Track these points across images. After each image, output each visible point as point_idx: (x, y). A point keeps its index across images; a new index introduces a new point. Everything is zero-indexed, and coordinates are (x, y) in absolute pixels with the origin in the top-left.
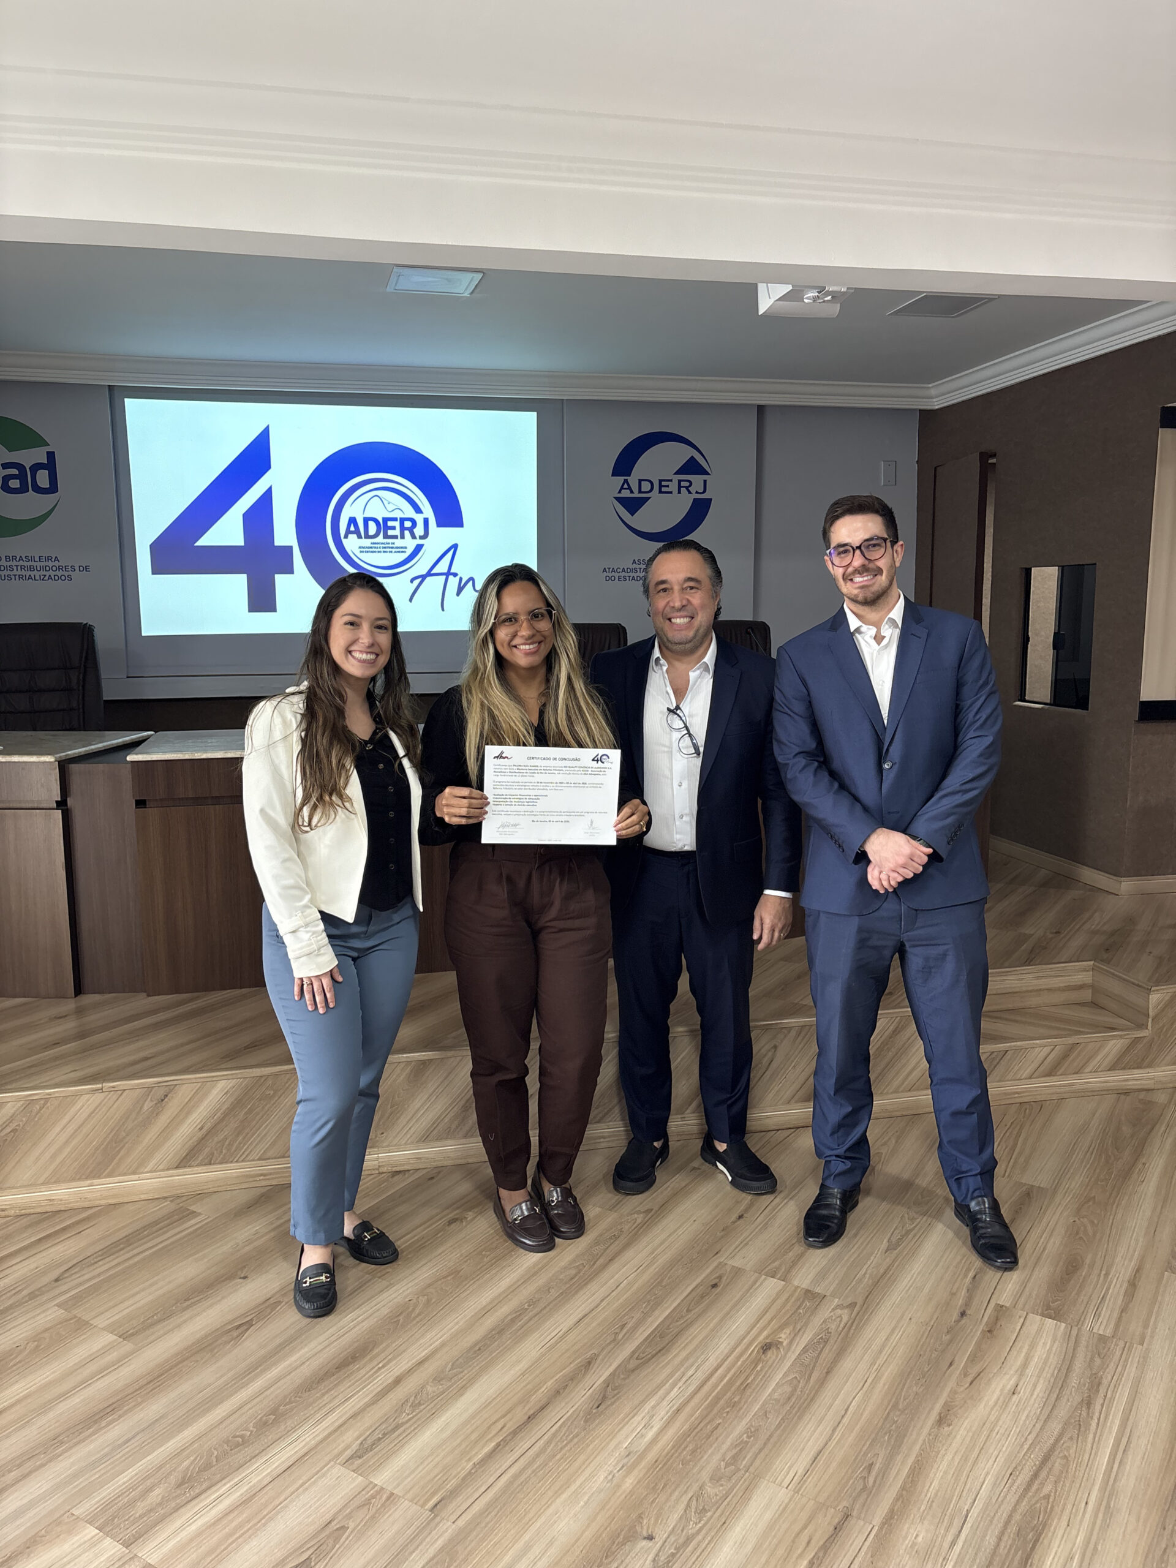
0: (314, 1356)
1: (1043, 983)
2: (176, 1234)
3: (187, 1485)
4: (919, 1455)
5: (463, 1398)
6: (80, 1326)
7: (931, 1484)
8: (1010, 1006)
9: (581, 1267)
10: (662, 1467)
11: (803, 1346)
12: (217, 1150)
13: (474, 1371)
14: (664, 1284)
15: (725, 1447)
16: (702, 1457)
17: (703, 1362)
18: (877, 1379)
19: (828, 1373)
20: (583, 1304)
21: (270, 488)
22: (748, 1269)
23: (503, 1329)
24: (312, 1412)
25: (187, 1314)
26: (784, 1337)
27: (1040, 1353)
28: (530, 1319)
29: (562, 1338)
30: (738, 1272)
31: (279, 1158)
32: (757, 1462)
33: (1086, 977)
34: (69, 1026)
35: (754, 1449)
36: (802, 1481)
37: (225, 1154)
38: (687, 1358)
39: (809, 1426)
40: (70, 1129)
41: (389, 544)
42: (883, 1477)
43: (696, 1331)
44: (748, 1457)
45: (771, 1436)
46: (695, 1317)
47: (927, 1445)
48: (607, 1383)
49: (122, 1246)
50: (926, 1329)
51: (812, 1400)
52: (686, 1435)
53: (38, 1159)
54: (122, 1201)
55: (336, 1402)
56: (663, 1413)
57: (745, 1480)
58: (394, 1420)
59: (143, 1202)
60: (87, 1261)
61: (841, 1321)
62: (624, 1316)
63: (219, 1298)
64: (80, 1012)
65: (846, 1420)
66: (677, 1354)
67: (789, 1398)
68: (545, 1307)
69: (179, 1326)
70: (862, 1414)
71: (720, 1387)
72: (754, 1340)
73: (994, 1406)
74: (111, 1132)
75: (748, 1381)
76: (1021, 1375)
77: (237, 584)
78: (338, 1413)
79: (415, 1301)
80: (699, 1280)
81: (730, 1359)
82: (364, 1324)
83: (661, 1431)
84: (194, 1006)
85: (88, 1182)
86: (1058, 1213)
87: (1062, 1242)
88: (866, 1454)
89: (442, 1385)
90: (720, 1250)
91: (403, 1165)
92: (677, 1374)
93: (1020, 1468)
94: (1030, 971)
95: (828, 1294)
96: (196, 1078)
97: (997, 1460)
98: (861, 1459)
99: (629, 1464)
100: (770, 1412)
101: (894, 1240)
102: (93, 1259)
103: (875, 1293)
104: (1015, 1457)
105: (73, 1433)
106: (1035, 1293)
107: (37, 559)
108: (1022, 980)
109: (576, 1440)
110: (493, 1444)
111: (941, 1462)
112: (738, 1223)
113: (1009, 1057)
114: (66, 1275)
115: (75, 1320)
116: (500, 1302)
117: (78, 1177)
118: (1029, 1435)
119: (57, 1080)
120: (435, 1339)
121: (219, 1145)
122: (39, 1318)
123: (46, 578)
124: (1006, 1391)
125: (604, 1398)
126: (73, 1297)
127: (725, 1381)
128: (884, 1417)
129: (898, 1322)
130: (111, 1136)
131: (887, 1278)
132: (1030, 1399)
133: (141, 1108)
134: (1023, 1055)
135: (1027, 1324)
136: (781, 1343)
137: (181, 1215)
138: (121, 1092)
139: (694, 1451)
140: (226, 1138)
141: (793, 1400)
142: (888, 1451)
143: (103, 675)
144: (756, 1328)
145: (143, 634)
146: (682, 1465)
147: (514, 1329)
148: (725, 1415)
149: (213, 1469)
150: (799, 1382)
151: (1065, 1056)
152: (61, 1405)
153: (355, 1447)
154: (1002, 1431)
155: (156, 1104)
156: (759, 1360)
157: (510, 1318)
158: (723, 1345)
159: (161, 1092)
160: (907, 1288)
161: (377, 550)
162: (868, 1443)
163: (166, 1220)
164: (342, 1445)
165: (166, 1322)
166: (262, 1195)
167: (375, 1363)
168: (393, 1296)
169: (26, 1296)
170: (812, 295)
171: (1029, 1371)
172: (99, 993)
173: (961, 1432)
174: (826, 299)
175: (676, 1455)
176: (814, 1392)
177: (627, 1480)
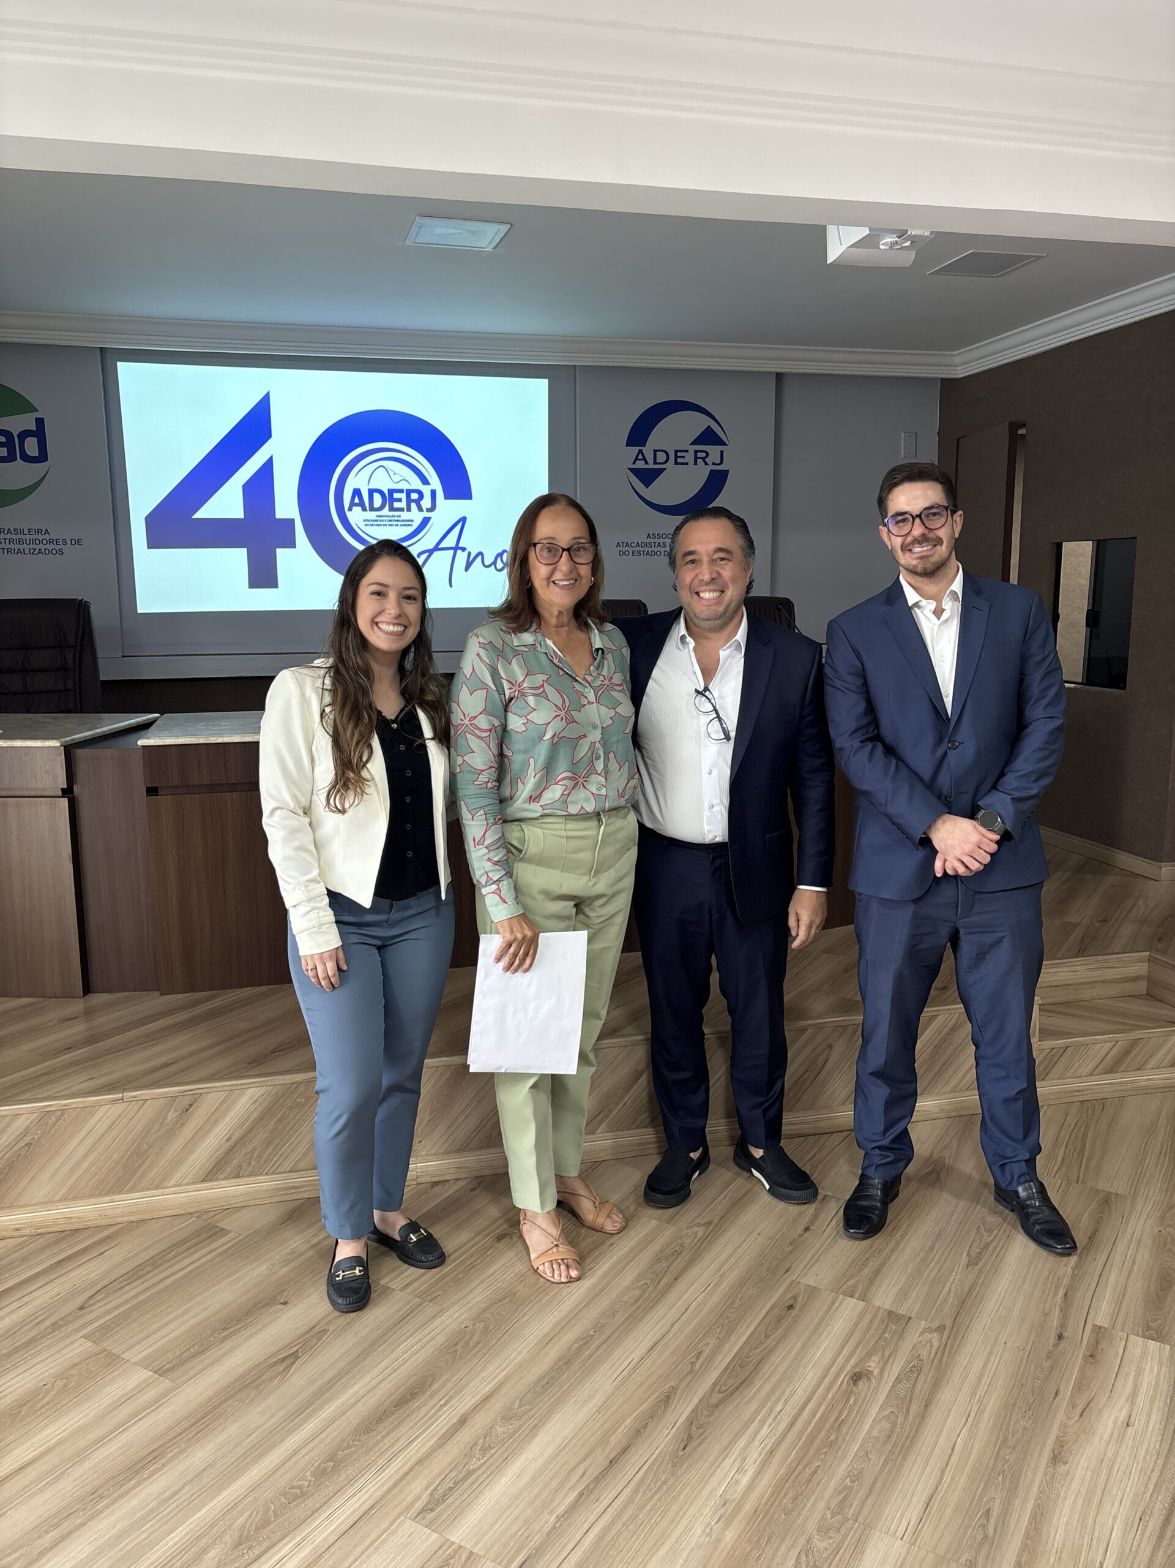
0: (369, 1392)
1: (1098, 975)
2: (205, 1255)
3: (244, 1545)
4: (1038, 1498)
5: (537, 1439)
6: (112, 1361)
7: (1056, 1532)
8: (1064, 999)
9: (645, 1287)
10: (764, 1517)
11: (896, 1376)
12: (245, 1162)
13: (545, 1407)
14: (736, 1306)
15: (828, 1494)
16: (805, 1506)
17: (791, 1395)
18: (980, 1412)
19: (926, 1406)
20: (652, 1329)
21: (271, 458)
22: (823, 1288)
23: (569, 1360)
24: (374, 1458)
25: (228, 1345)
26: (873, 1364)
27: (1148, 1380)
28: (598, 1348)
29: (635, 1368)
30: (813, 1292)
31: (310, 1170)
32: (865, 1511)
33: (1142, 969)
34: (78, 1029)
35: (859, 1495)
36: (917, 1532)
37: (254, 1166)
38: (772, 1392)
39: (915, 1468)
40: (89, 1142)
41: (394, 516)
42: (1003, 1524)
43: (779, 1360)
44: (855, 1504)
45: (876, 1480)
46: (775, 1342)
47: (1046, 1486)
48: (690, 1422)
49: (148, 1269)
50: (1024, 1354)
51: (914, 1437)
52: (784, 1480)
53: (54, 1175)
54: (144, 1217)
55: (399, 1446)
56: (755, 1455)
57: (856, 1531)
58: (464, 1467)
59: (167, 1219)
60: (110, 1287)
61: (932, 1346)
62: (699, 1342)
63: (259, 1327)
64: (88, 1013)
65: (954, 1460)
66: (761, 1387)
67: (889, 1437)
68: (613, 1334)
69: (218, 1360)
70: (970, 1453)
71: (813, 1424)
72: (841, 1369)
73: (1110, 1440)
74: (130, 1147)
75: (843, 1417)
76: (1133, 1404)
77: (236, 559)
78: (403, 1458)
79: (471, 1327)
80: (773, 1301)
81: (819, 1391)
82: (419, 1355)
83: (757, 1475)
84: (210, 1007)
85: (108, 1198)
86: (1141, 1222)
87: (1150, 1253)
88: (981, 1498)
89: (512, 1424)
90: (790, 1267)
91: (443, 1175)
92: (765, 1410)
93: (1149, 1512)
94: (1083, 963)
95: (913, 1316)
96: (222, 1086)
97: (1123, 1502)
98: (976, 1505)
99: (727, 1515)
100: (871, 1452)
101: (973, 1254)
102: (119, 1284)
103: (963, 1314)
104: (1142, 1499)
105: (114, 1486)
106: (1132, 1311)
107: (26, 532)
108: (1077, 971)
109: (665, 1487)
110: (576, 1494)
111: (1063, 1507)
112: (805, 1235)
113: (1069, 1054)
114: (91, 1302)
115: (106, 1353)
116: (563, 1328)
117: (98, 1192)
118: (1152, 1472)
119: (74, 1089)
120: (498, 1371)
121: (248, 1157)
122: (65, 1351)
123: (36, 552)
124: (1119, 1423)
125: (690, 1438)
126: (99, 1328)
127: (818, 1416)
128: (995, 1454)
129: (993, 1347)
130: (132, 1149)
131: (973, 1297)
132: (1146, 1432)
133: (165, 1118)
134: (1082, 1052)
135: (1129, 1346)
136: (872, 1372)
137: (209, 1234)
138: (142, 1102)
139: (795, 1499)
140: (254, 1150)
141: (894, 1439)
142: (1005, 1495)
143: (101, 653)
144: (841, 1356)
145: (139, 611)
146: (785, 1515)
147: (582, 1359)
148: (823, 1456)
149: (272, 1526)
150: (897, 1416)
151: (1126, 1053)
152: (97, 1453)
153: (425, 1498)
154: (1123, 1468)
155: (181, 1114)
156: (851, 1391)
157: (576, 1346)
158: (807, 1377)
159: (186, 1101)
160: (996, 1308)
161: (382, 523)
162: (982, 1486)
163: (195, 1238)
164: (410, 1497)
165: (205, 1356)
166: (295, 1209)
167: (436, 1400)
168: (447, 1322)
169: (49, 1327)
170: (889, 240)
171: (1140, 1401)
172: (108, 992)
173: (1079, 1471)
174: (904, 245)
175: (776, 1503)
176: (914, 1430)
177: (727, 1533)
